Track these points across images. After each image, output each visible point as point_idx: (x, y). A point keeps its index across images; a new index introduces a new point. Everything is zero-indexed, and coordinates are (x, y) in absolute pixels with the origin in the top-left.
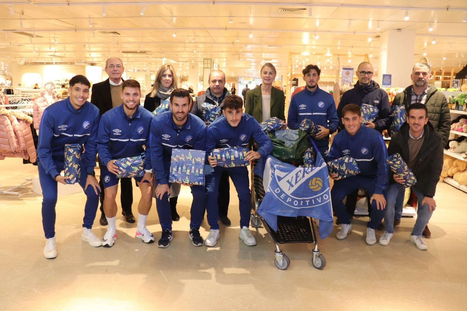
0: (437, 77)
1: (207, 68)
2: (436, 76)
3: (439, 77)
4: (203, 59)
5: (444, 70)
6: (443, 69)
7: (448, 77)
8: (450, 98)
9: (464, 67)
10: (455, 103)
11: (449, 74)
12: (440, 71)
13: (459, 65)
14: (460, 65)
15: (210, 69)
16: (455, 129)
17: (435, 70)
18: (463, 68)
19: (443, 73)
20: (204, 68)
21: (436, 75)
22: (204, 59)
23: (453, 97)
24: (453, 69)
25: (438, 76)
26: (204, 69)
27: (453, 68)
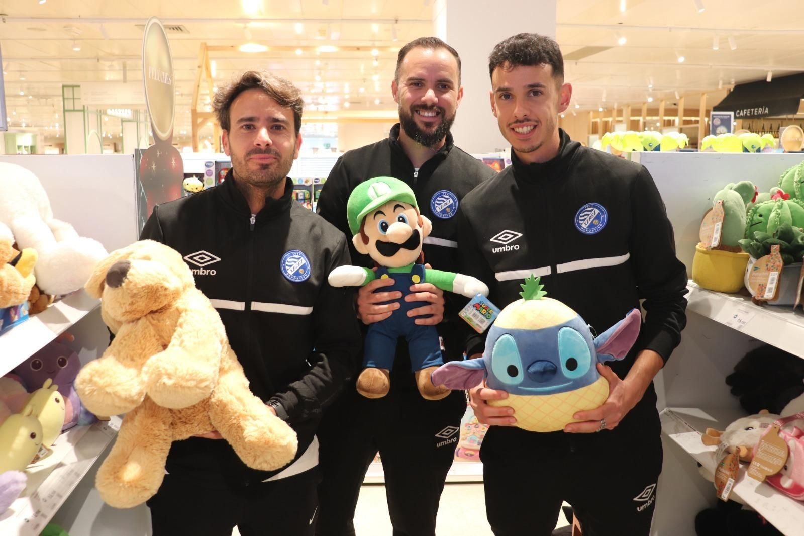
0: (669, 121)
1: (74, 110)
2: (667, 118)
3: (674, 121)
4: (60, 85)
5: (683, 100)
6: (681, 97)
7: (693, 118)
8: (730, 204)
9: (730, 90)
10: (775, 249)
11: (696, 112)
12: (675, 104)
13: (718, 85)
14: (721, 83)
15: (82, 113)
16: (787, 483)
17: (662, 101)
18: (728, 93)
19: (681, 111)
20: (65, 111)
21: (666, 115)
22: (64, 87)
23: (748, 193)
24: (705, 96)
25: (672, 118)
26: (67, 113)
27: (703, 94)
